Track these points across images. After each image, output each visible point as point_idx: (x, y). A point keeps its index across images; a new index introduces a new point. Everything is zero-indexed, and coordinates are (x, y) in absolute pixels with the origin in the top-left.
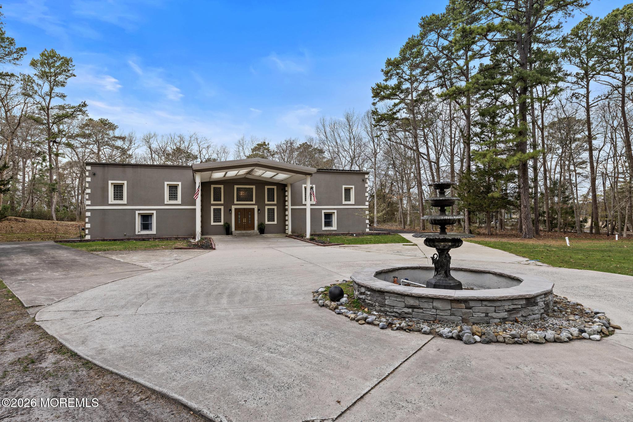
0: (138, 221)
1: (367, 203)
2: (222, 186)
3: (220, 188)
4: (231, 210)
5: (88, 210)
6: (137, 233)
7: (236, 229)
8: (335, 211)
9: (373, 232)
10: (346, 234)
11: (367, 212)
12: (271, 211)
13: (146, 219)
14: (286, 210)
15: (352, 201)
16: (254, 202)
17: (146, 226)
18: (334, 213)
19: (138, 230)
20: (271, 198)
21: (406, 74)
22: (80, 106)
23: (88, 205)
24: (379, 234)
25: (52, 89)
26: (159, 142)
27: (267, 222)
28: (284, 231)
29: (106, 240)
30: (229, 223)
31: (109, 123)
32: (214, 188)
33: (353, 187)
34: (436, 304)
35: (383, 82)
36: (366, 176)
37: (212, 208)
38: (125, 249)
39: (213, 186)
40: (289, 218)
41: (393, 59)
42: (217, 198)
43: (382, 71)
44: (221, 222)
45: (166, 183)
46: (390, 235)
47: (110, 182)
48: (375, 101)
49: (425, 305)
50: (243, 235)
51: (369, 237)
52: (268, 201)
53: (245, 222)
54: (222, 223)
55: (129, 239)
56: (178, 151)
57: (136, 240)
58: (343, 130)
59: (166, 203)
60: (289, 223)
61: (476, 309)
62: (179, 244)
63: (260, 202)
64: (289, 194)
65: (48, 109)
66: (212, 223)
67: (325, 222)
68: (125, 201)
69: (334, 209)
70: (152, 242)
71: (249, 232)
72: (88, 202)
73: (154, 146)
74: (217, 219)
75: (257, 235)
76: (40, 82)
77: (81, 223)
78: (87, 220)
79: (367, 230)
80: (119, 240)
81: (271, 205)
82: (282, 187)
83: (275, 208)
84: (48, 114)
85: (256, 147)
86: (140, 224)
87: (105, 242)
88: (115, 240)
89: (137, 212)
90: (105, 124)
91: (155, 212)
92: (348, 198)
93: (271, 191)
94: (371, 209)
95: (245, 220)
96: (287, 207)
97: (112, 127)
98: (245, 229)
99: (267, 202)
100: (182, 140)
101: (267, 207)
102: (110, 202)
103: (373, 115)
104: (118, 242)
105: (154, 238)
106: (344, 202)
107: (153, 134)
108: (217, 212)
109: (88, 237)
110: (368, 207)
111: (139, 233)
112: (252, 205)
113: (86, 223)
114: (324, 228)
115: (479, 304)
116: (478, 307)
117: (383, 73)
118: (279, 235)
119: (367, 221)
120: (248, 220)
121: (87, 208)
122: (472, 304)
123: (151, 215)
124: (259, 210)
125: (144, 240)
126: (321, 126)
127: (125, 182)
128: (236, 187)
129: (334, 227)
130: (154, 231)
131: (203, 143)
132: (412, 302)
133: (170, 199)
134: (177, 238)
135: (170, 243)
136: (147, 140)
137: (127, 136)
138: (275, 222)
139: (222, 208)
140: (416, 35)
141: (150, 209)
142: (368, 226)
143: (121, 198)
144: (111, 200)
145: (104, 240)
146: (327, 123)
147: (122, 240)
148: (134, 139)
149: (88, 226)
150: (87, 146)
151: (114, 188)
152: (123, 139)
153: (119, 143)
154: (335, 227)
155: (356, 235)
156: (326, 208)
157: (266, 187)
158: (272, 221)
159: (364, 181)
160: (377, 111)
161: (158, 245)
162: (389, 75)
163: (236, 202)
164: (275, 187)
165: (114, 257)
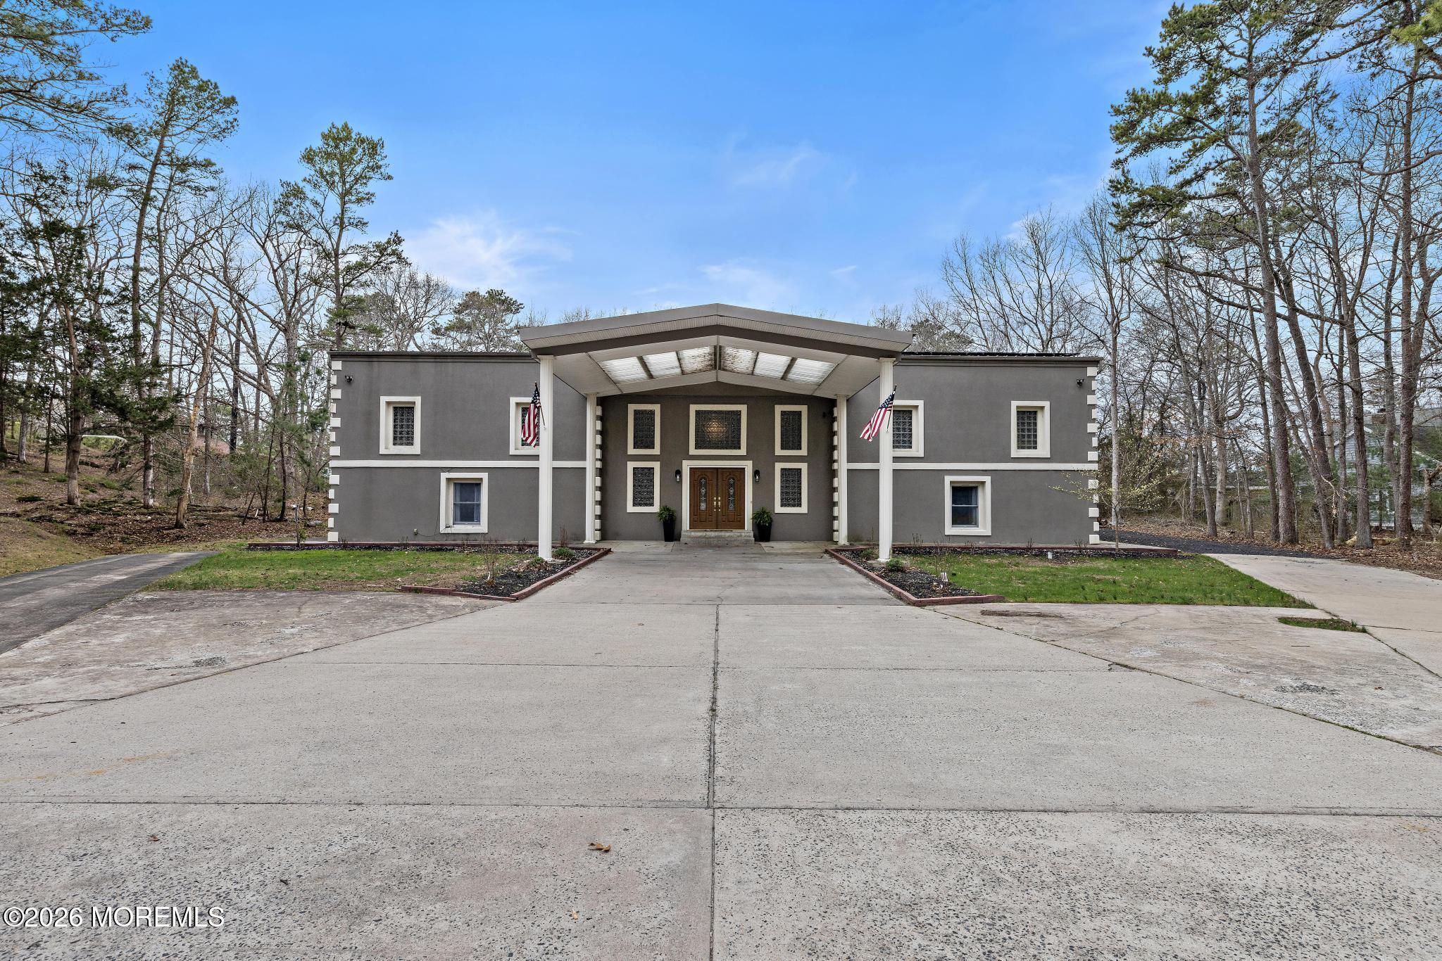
0: (447, 499)
1: (1094, 455)
2: (657, 408)
3: (652, 413)
4: (679, 472)
5: (336, 470)
6: (442, 529)
7: (693, 525)
8: (987, 479)
9: (1113, 545)
10: (1022, 552)
11: (1093, 484)
12: (791, 477)
13: (466, 492)
14: (833, 474)
15: (1043, 449)
16: (743, 451)
17: (467, 513)
18: (983, 483)
19: (446, 521)
20: (791, 441)
21: (1232, 54)
22: (389, 242)
23: (334, 458)
24: (1135, 555)
27: (779, 509)
28: (829, 534)
30: (673, 508)
32: (636, 412)
33: (1047, 404)
35: (1152, 86)
36: (1091, 371)
37: (631, 466)
39: (632, 408)
40: (842, 497)
41: (1188, 9)
42: (644, 440)
43: (1150, 52)
44: (652, 505)
45: (516, 400)
46: (1176, 557)
47: (384, 398)
48: (1122, 156)
50: (711, 544)
51: (1101, 564)
52: (783, 448)
53: (717, 507)
54: (656, 508)
55: (422, 546)
57: (438, 546)
58: (1021, 265)
59: (513, 451)
60: (842, 511)
63: (761, 451)
64: (841, 426)
65: (337, 255)
66: (630, 508)
67: (954, 510)
68: (416, 449)
69: (985, 472)
71: (728, 534)
72: (335, 451)
74: (643, 497)
75: (746, 543)
77: (318, 501)
78: (331, 494)
79: (1094, 539)
80: (378, 548)
81: (791, 459)
82: (823, 408)
83: (804, 467)
86: (451, 506)
88: (370, 547)
89: (444, 476)
91: (485, 476)
92: (1028, 438)
93: (791, 421)
94: (1104, 473)
95: (717, 502)
96: (835, 466)
97: (511, 306)
98: (717, 526)
99: (779, 452)
101: (779, 466)
102: (382, 451)
103: (1113, 195)
105: (481, 543)
106: (1015, 453)
108: (644, 477)
109: (333, 537)
110: (1095, 467)
111: (449, 531)
112: (739, 459)
113: (330, 501)
114: (950, 530)
117: (1152, 58)
119: (1094, 512)
120: (726, 502)
121: (333, 464)
123: (477, 485)
124: (756, 473)
125: (455, 548)
126: (957, 261)
127: (419, 401)
128: (693, 408)
129: (983, 527)
130: (482, 527)
138: (804, 509)
139: (656, 466)
141: (475, 467)
142: (1096, 526)
143: (410, 442)
144: (386, 443)
146: (974, 252)
147: (406, 545)
149: (334, 508)
151: (395, 415)
154: (985, 527)
155: (1056, 557)
156: (957, 471)
157: (779, 409)
158: (794, 506)
159: (1083, 385)
160: (1127, 180)
162: (1172, 64)
163: (693, 451)
164: (803, 409)
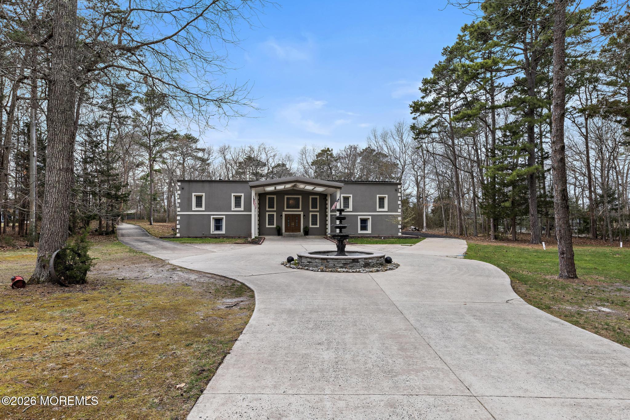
0: (212, 224)
1: (400, 210)
2: (275, 197)
4: (281, 216)
5: (179, 215)
6: (211, 233)
7: (286, 231)
9: (404, 236)
11: (400, 218)
12: (314, 217)
13: (218, 222)
14: (326, 216)
15: (386, 209)
16: (300, 209)
17: (218, 228)
18: (369, 218)
19: (213, 231)
20: (314, 206)
22: (172, 132)
23: (178, 211)
24: (406, 238)
25: (152, 119)
26: (232, 153)
27: (311, 226)
28: (325, 233)
29: (191, 237)
30: (280, 226)
31: (192, 137)
32: (269, 198)
33: (387, 196)
34: (317, 260)
35: (420, 99)
36: (399, 187)
37: (267, 214)
38: (203, 243)
39: (268, 196)
40: (329, 222)
41: (428, 79)
42: (271, 206)
43: (420, 88)
45: (233, 194)
46: (418, 238)
47: (193, 194)
48: (415, 116)
49: (313, 261)
50: (291, 236)
53: (293, 226)
54: (275, 226)
55: (206, 237)
56: (250, 159)
57: (210, 237)
59: (232, 210)
60: (329, 227)
61: (330, 263)
62: (239, 241)
63: (306, 210)
64: (329, 202)
65: (150, 135)
66: (267, 226)
67: (361, 226)
68: (203, 208)
69: (369, 215)
70: (221, 239)
71: (296, 233)
72: (179, 209)
73: (228, 157)
74: (271, 223)
75: (301, 236)
76: (145, 115)
77: (174, 224)
78: (178, 222)
79: (400, 234)
80: (199, 237)
81: (314, 212)
82: (323, 196)
83: (318, 214)
84: (149, 139)
85: (320, 154)
86: (214, 226)
87: (190, 239)
88: (196, 237)
89: (212, 217)
90: (190, 138)
91: (224, 217)
92: (382, 205)
93: (314, 200)
95: (293, 224)
96: (327, 214)
97: (195, 141)
98: (292, 231)
99: (311, 209)
100: (252, 150)
101: (311, 214)
102: (193, 209)
104: (199, 239)
105: (223, 236)
106: (378, 210)
107: (227, 147)
108: (271, 217)
109: (178, 235)
110: (400, 214)
111: (213, 233)
112: (299, 212)
113: (177, 224)
114: (360, 232)
115: (331, 260)
116: (331, 262)
117: (420, 90)
118: (319, 237)
119: (400, 227)
120: (295, 224)
121: (178, 213)
122: (328, 260)
123: (222, 219)
124: (304, 216)
125: (216, 238)
127: (204, 194)
128: (286, 197)
129: (369, 231)
130: (223, 232)
131: (270, 152)
132: (309, 260)
133: (236, 206)
134: (239, 237)
135: (233, 240)
136: (223, 151)
137: (206, 148)
138: (318, 226)
139: (275, 214)
140: (442, 61)
141: (221, 214)
142: (400, 231)
143: (201, 206)
144: (194, 208)
145: (189, 237)
147: (201, 237)
148: (212, 151)
149: (178, 227)
150: (175, 158)
151: (196, 199)
152: (203, 150)
153: (200, 154)
155: (384, 238)
156: (362, 215)
157: (311, 197)
158: (315, 225)
159: (397, 191)
160: (416, 126)
161: (225, 241)
162: (427, 92)
163: (286, 209)
164: (318, 197)
165: (196, 246)
